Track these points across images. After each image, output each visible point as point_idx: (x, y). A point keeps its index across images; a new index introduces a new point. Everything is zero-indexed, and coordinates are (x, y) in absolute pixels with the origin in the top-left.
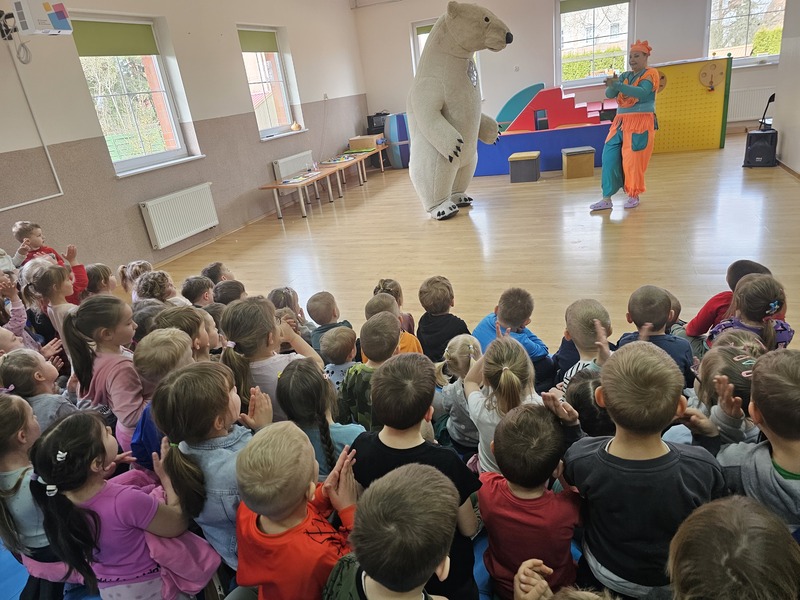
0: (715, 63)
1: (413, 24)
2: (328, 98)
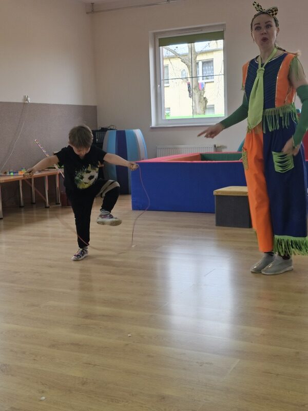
1: (155, 34)
2: (30, 100)
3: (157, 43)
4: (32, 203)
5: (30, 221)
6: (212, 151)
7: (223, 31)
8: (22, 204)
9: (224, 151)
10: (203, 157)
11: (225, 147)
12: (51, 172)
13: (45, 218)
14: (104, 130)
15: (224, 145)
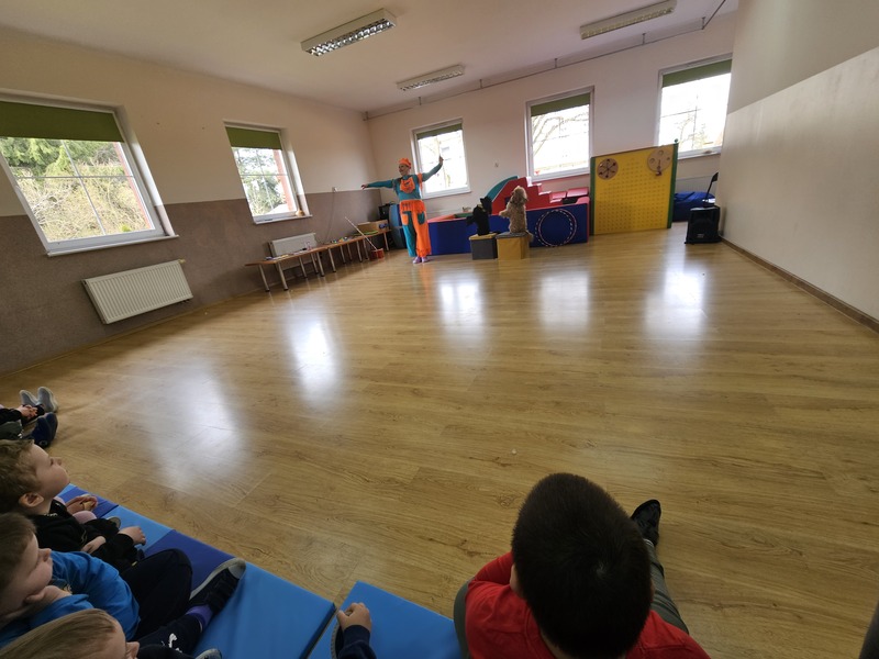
0: (662, 150)
1: (413, 131)
2: (336, 190)
4: (352, 260)
5: (351, 272)
6: (462, 212)
7: (461, 124)
10: (456, 216)
12: (359, 238)
14: (388, 205)
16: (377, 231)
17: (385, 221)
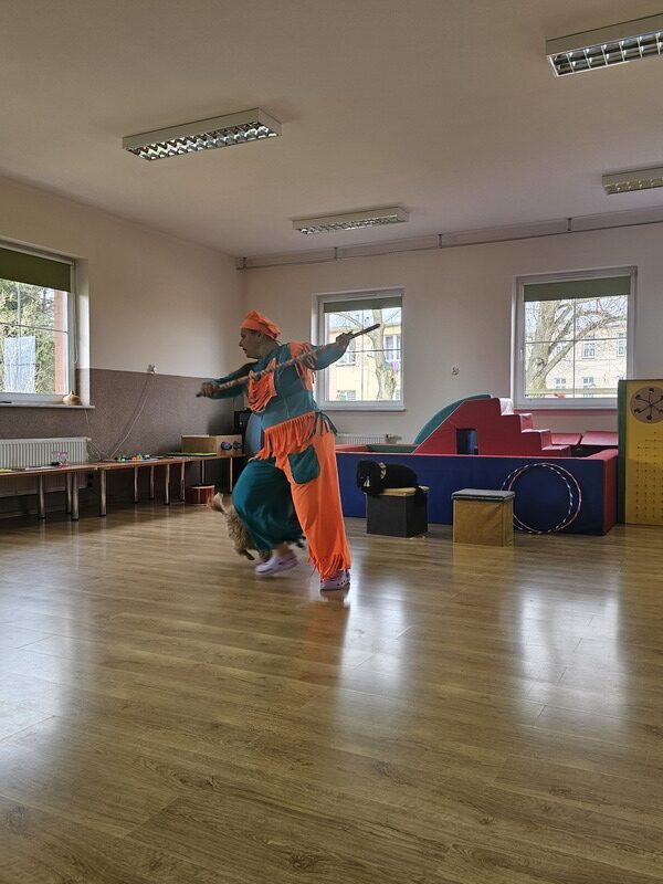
2: (156, 371)
3: (322, 309)
4: (150, 499)
5: (144, 519)
6: (383, 442)
7: (401, 298)
8: (136, 500)
9: (398, 443)
10: (370, 448)
11: (400, 438)
13: (164, 517)
15: (399, 435)
16: (215, 453)
17: (237, 438)
